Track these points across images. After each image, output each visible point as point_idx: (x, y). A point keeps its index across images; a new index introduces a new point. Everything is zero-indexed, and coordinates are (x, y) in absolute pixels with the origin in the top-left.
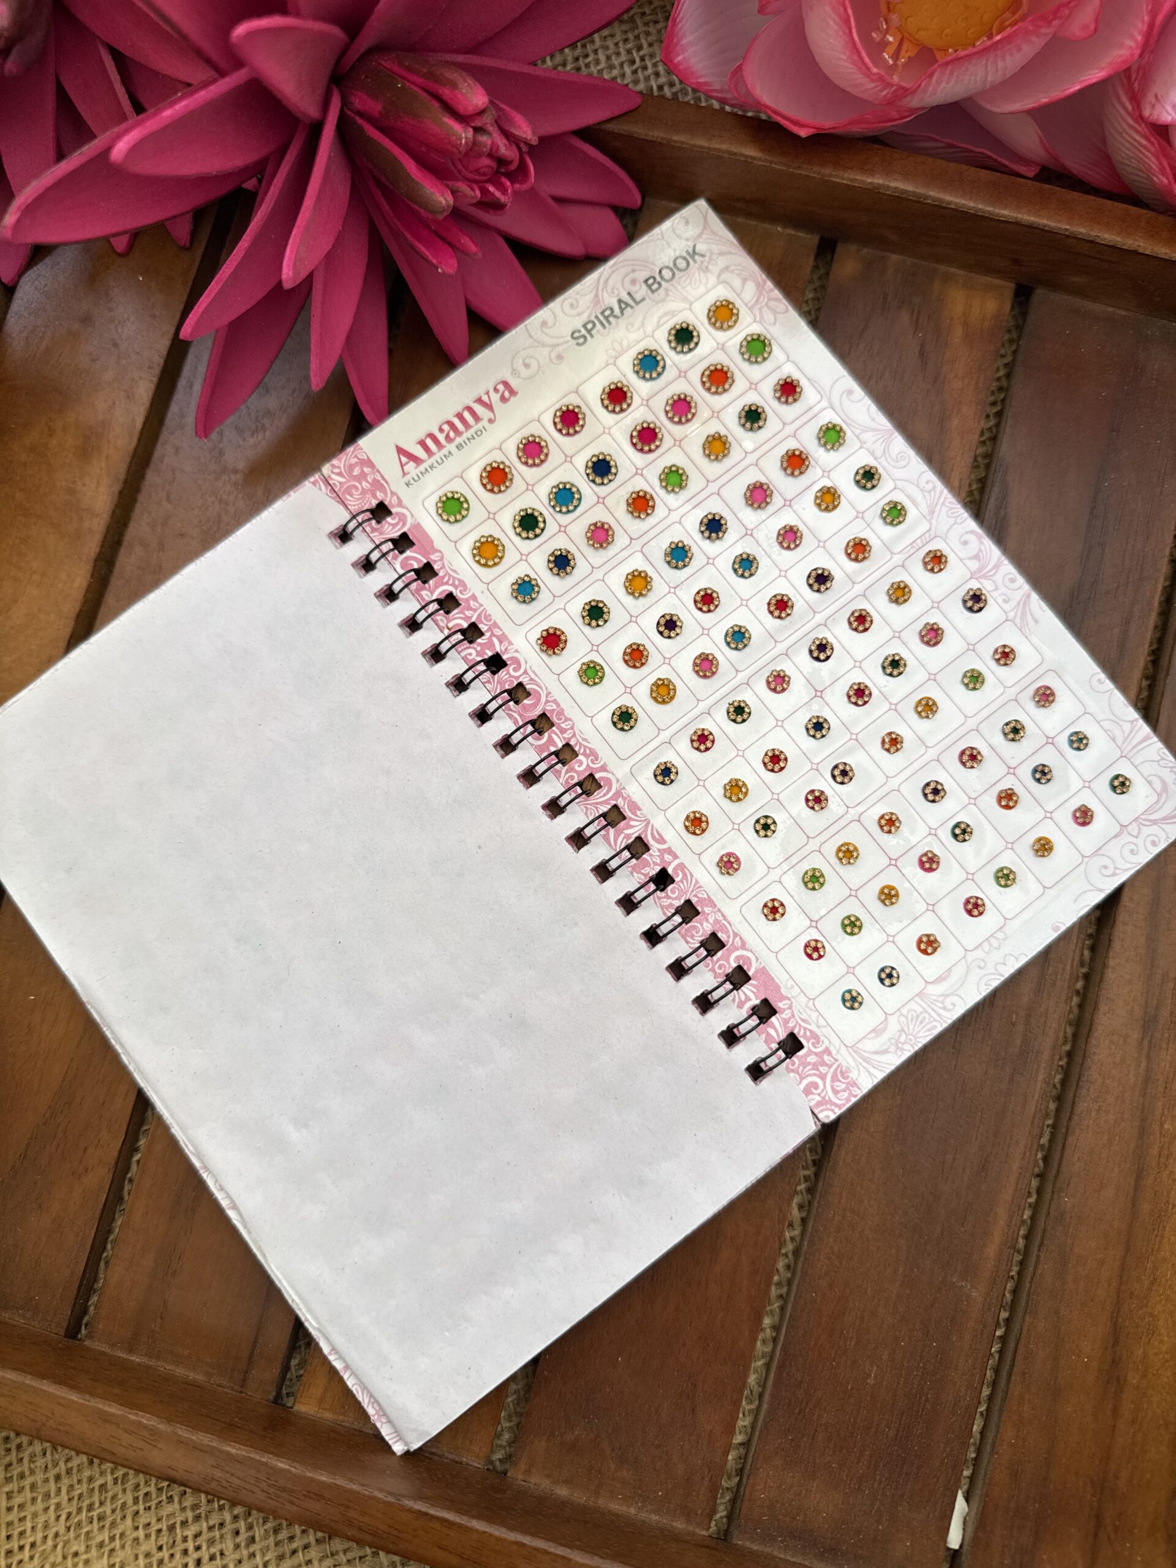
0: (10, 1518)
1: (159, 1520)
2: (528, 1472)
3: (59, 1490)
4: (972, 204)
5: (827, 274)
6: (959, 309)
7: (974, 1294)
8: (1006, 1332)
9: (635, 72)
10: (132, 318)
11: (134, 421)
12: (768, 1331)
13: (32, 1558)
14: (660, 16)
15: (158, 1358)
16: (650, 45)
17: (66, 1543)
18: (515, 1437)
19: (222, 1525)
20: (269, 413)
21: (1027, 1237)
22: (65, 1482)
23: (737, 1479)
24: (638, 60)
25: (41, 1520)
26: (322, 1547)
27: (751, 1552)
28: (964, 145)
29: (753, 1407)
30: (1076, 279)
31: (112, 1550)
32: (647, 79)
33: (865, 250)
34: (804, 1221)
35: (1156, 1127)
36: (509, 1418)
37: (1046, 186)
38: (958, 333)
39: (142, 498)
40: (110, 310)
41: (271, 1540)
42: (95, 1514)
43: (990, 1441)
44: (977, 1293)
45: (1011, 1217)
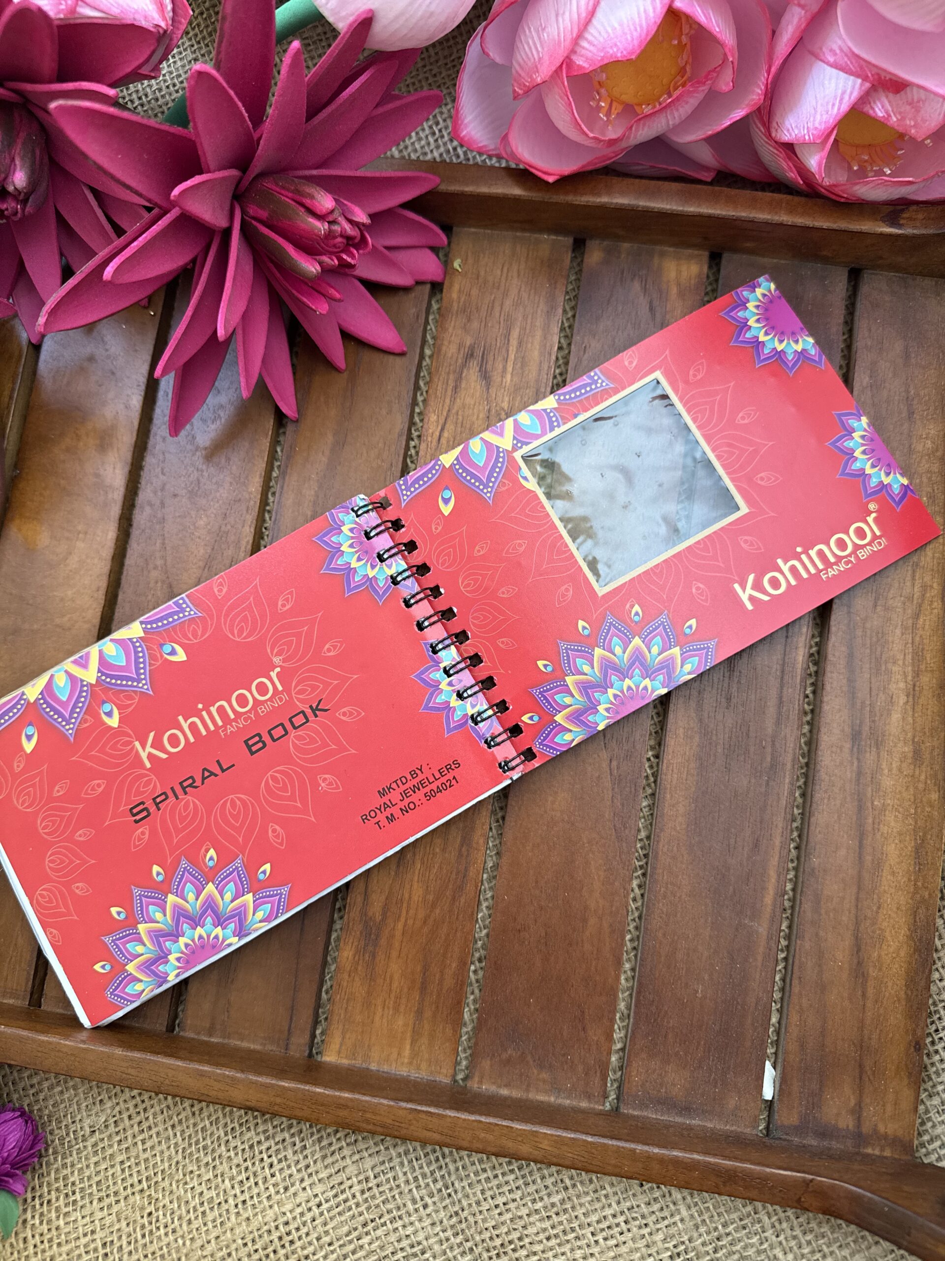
0: (146, 1156)
1: (242, 1143)
2: (480, 1082)
3: (175, 1135)
4: (668, 207)
5: (582, 261)
6: (673, 275)
7: (761, 930)
8: (787, 955)
9: (436, 141)
10: (122, 354)
11: (132, 423)
12: (629, 973)
13: (163, 1179)
14: (448, 100)
15: (229, 1038)
16: (445, 120)
17: (184, 1166)
18: (471, 1062)
19: (284, 1140)
20: (221, 407)
21: (794, 890)
22: (178, 1129)
23: (620, 1073)
24: (437, 132)
25: (166, 1154)
26: (351, 1147)
27: (634, 1116)
28: (661, 166)
29: (625, 1024)
30: (748, 245)
31: (214, 1167)
32: (445, 144)
33: (605, 243)
34: (642, 895)
36: (465, 1050)
37: (717, 188)
38: (674, 290)
39: (145, 475)
40: (107, 350)
41: (317, 1147)
42: (201, 1146)
43: (783, 1026)
44: (762, 929)
45: (779, 876)
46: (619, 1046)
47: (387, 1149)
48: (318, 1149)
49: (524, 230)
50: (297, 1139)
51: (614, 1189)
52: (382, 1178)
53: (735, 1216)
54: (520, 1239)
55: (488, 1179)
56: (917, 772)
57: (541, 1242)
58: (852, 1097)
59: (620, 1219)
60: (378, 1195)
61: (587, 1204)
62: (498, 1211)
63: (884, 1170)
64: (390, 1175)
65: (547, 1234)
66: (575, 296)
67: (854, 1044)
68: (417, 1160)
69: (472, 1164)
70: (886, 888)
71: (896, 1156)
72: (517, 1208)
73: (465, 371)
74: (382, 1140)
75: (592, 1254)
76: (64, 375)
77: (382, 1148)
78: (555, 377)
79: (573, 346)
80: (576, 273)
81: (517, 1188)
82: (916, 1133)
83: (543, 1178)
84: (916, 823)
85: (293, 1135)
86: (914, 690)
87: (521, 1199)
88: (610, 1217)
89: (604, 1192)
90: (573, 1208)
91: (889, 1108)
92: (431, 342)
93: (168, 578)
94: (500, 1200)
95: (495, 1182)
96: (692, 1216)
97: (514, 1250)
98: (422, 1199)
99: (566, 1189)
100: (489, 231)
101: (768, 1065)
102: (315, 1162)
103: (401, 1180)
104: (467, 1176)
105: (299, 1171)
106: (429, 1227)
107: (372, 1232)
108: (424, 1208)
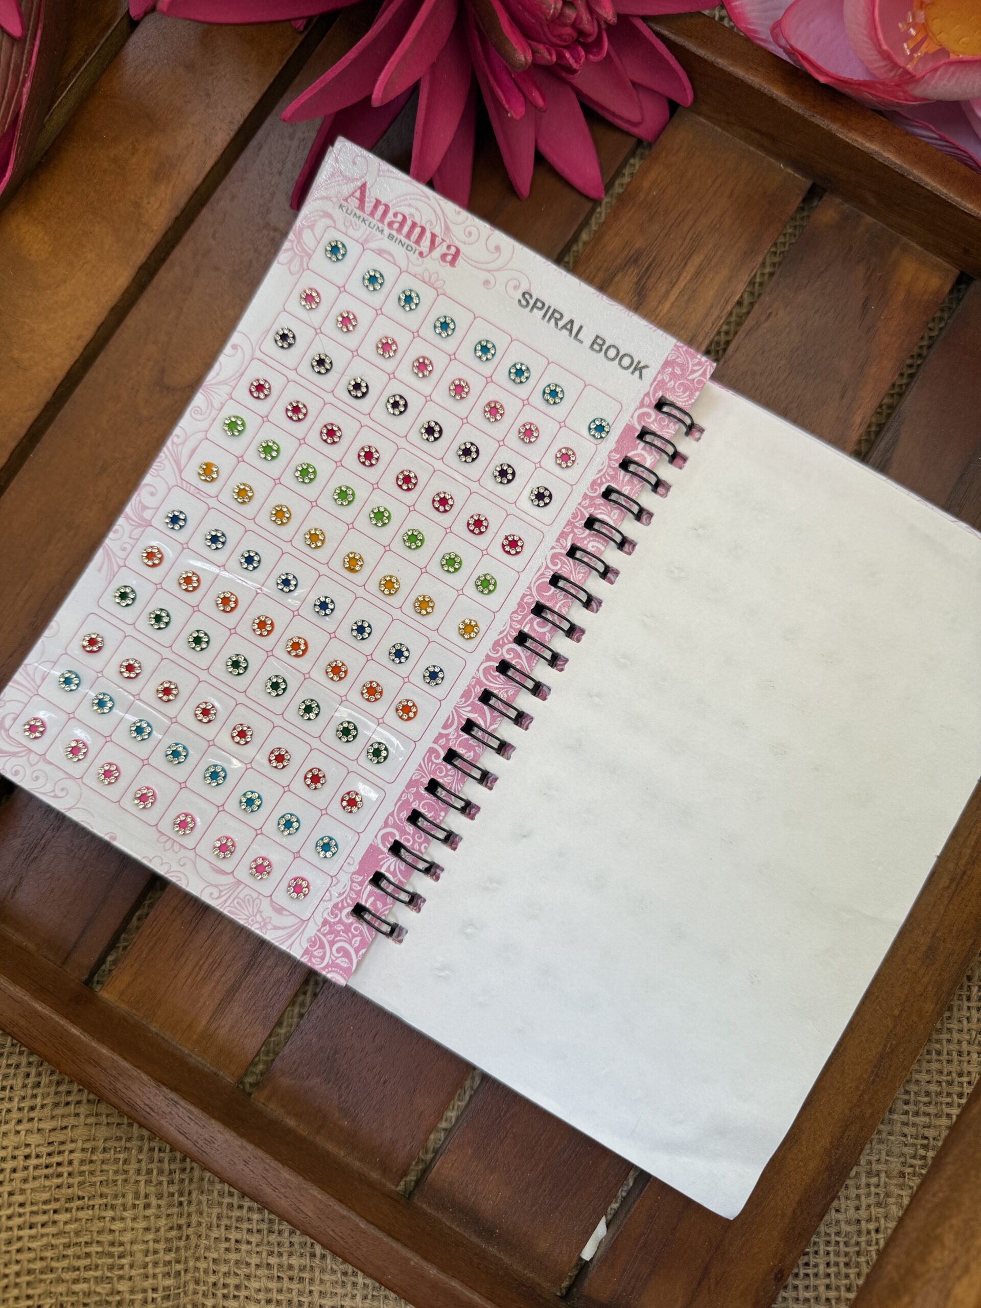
2: (269, 1098)
5: (808, 217)
6: (907, 277)
10: (228, 76)
11: (205, 163)
29: (462, 1104)
33: (846, 205)
38: (900, 297)
46: (443, 1125)
47: (130, 1125)
48: (53, 1093)
49: (761, 146)
50: (33, 1071)
52: (111, 1155)
54: (237, 1287)
55: (230, 1206)
56: (922, 972)
60: (98, 1173)
61: (328, 1284)
62: (226, 1245)
64: (121, 1156)
65: (269, 1296)
66: (783, 252)
67: (710, 1241)
68: (160, 1150)
72: (249, 1252)
73: (620, 275)
76: (149, 71)
78: (719, 333)
79: (756, 306)
80: (795, 227)
81: (258, 1231)
83: (292, 1233)
84: (894, 1027)
85: (30, 1064)
86: (962, 877)
87: (258, 1245)
89: (353, 1279)
90: (312, 1280)
92: (594, 227)
93: (164, 360)
94: (233, 1235)
95: (236, 1213)
97: (225, 1297)
98: (146, 1196)
99: (313, 1255)
100: (719, 129)
101: (602, 1223)
102: (43, 1106)
103: (131, 1166)
104: (210, 1192)
105: (19, 1109)
106: (141, 1231)
107: (74, 1211)
108: (145, 1208)
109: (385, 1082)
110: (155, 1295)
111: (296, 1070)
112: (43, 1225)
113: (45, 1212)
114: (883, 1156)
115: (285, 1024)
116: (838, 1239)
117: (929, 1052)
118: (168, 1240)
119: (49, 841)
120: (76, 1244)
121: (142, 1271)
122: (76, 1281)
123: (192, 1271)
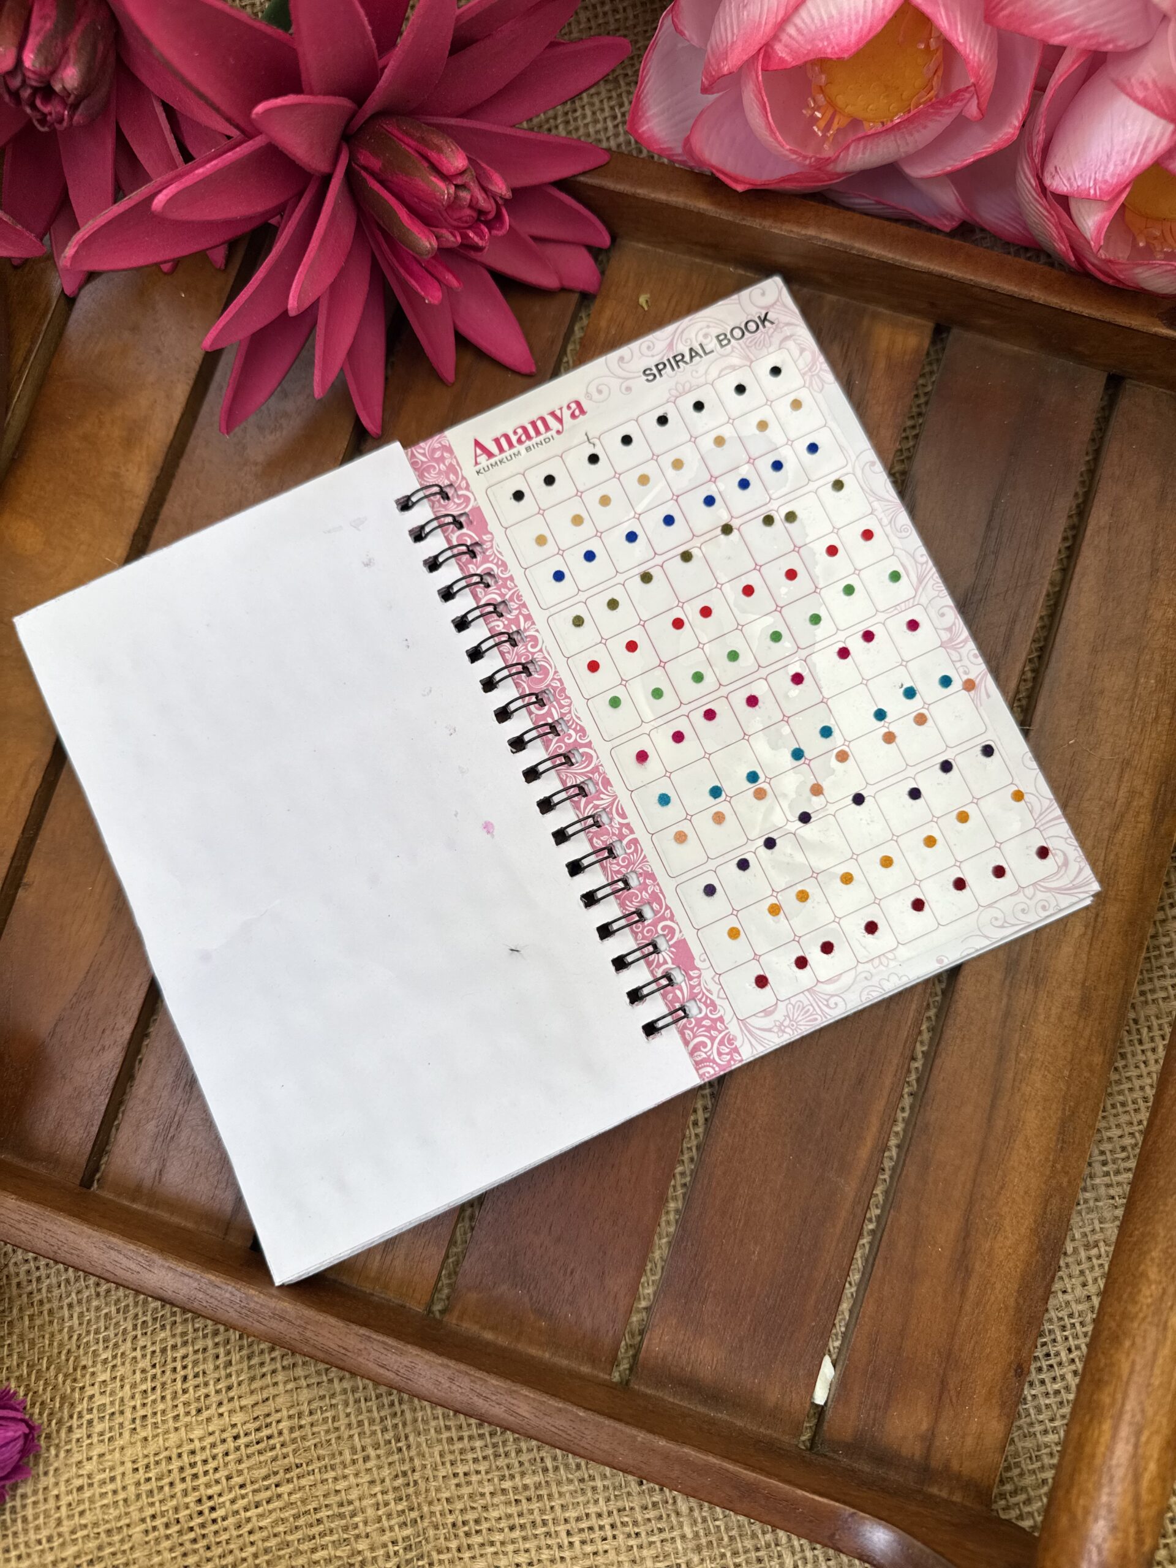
1: (153, 1343)
2: (461, 1318)
3: (71, 1317)
4: (890, 255)
7: (847, 1189)
8: (877, 1226)
9: (616, 126)
10: (173, 329)
11: (172, 417)
15: (156, 1208)
16: (630, 103)
18: (454, 1291)
19: (205, 1350)
20: (286, 415)
21: (898, 1146)
22: (77, 1310)
23: (639, 1338)
24: (619, 115)
26: (287, 1372)
27: (645, 1395)
28: (890, 203)
29: (657, 1277)
30: (986, 322)
33: (805, 290)
34: (706, 1120)
35: (1013, 1055)
36: (449, 1276)
37: (956, 242)
38: (882, 364)
39: (175, 483)
40: (155, 321)
41: (245, 1365)
42: (101, 1336)
43: (855, 1315)
44: (849, 1189)
45: (882, 1125)
46: (643, 1304)
47: (331, 1381)
48: (246, 1368)
49: (705, 256)
50: (221, 1351)
51: (606, 1483)
52: (318, 1416)
53: (749, 1544)
54: (477, 1522)
55: (450, 1440)
56: (1081, 1025)
57: (502, 1530)
58: (925, 1419)
59: (606, 1521)
60: (310, 1436)
61: (568, 1495)
62: (456, 1481)
63: (947, 1518)
64: (328, 1414)
65: (511, 1522)
67: (939, 1352)
68: (366, 1400)
69: (434, 1419)
70: (1016, 1164)
71: (968, 1504)
74: (327, 1370)
75: (562, 1558)
76: (97, 344)
77: (325, 1378)
81: (485, 1458)
82: (997, 1479)
83: (519, 1451)
84: (1068, 1089)
85: (217, 1345)
86: (1096, 921)
87: (487, 1473)
88: (594, 1516)
89: (592, 1483)
90: (550, 1496)
91: (970, 1441)
94: (461, 1469)
95: (458, 1446)
96: (696, 1535)
98: (364, 1449)
99: (545, 1470)
100: (661, 251)
101: (827, 1362)
102: (239, 1384)
103: (341, 1422)
104: (427, 1431)
105: (218, 1392)
106: (366, 1486)
107: (295, 1480)
108: (364, 1461)
109: (572, 1273)
110: (396, 1548)
111: (481, 1283)
112: (268, 1502)
113: (267, 1488)
114: (1097, 1226)
115: (459, 1242)
116: (1073, 1321)
117: (1113, 1106)
118: (395, 1489)
119: (182, 1117)
120: (306, 1513)
121: (377, 1525)
122: (314, 1550)
123: (428, 1516)
